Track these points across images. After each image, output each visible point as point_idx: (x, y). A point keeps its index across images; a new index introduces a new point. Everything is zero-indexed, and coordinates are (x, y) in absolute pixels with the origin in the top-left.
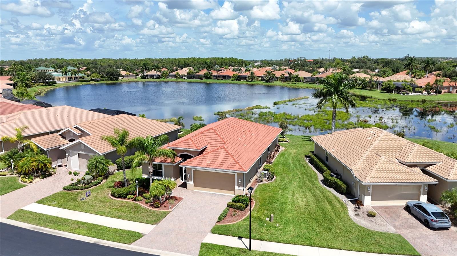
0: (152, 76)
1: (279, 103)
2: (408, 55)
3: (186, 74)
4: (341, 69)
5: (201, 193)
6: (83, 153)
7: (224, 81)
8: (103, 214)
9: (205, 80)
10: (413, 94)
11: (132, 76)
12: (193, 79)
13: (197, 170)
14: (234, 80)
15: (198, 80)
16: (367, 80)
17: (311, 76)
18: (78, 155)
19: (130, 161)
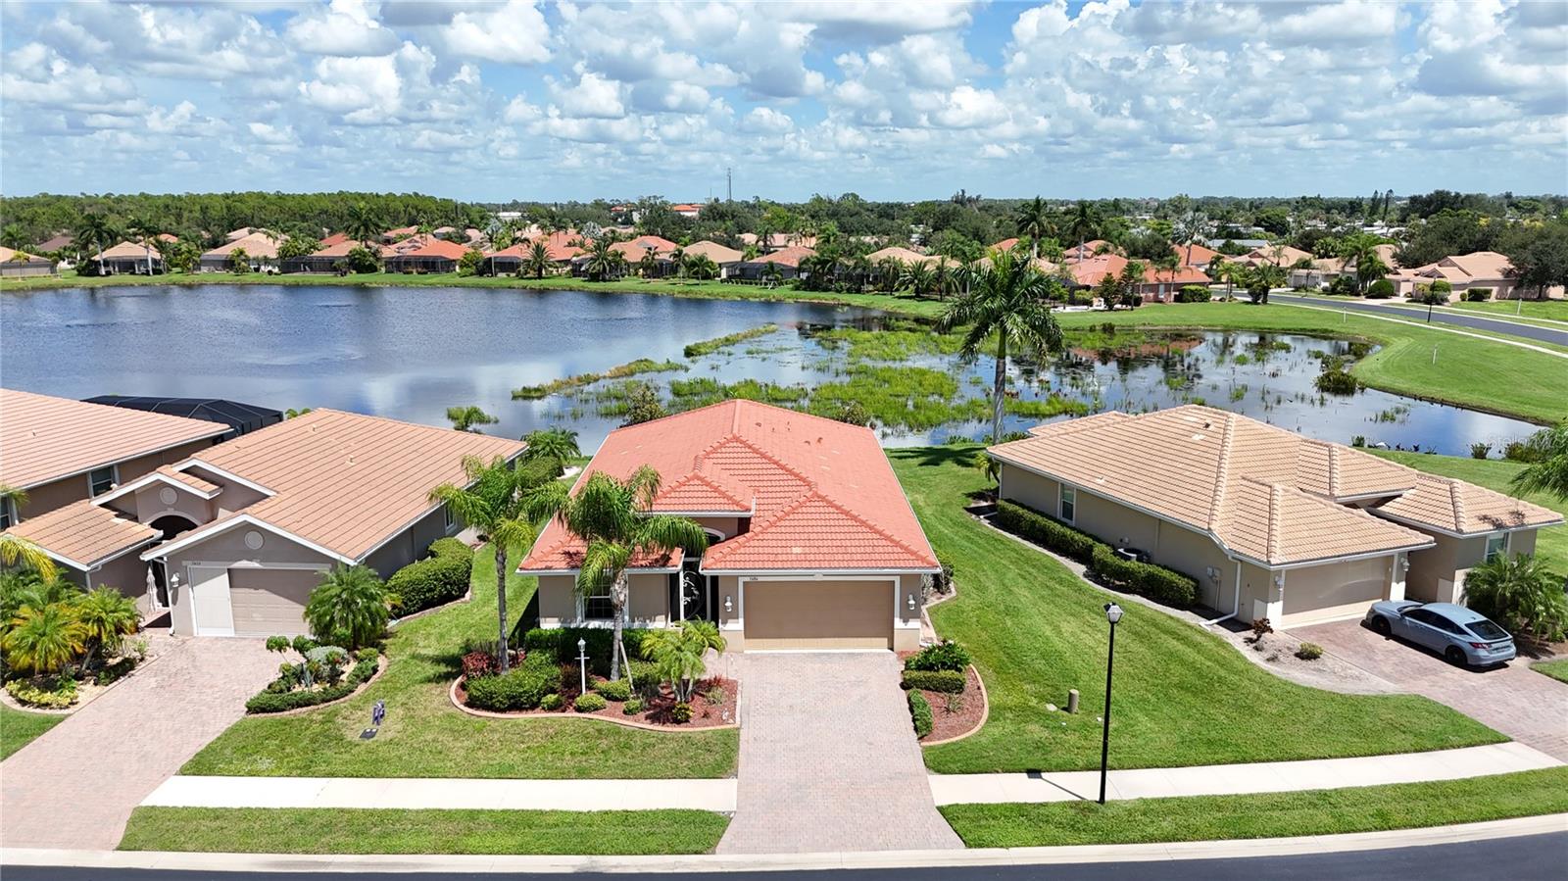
0: (127, 266)
1: (702, 350)
2: (963, 192)
3: (273, 255)
4: (813, 235)
5: (774, 656)
6: (255, 565)
7: (432, 278)
8: (505, 773)
9: (353, 277)
10: (1069, 309)
11: (37, 265)
12: (307, 274)
13: (760, 579)
14: (472, 274)
15: (328, 277)
16: (930, 268)
17: (739, 259)
18: (226, 575)
19: (436, 580)
